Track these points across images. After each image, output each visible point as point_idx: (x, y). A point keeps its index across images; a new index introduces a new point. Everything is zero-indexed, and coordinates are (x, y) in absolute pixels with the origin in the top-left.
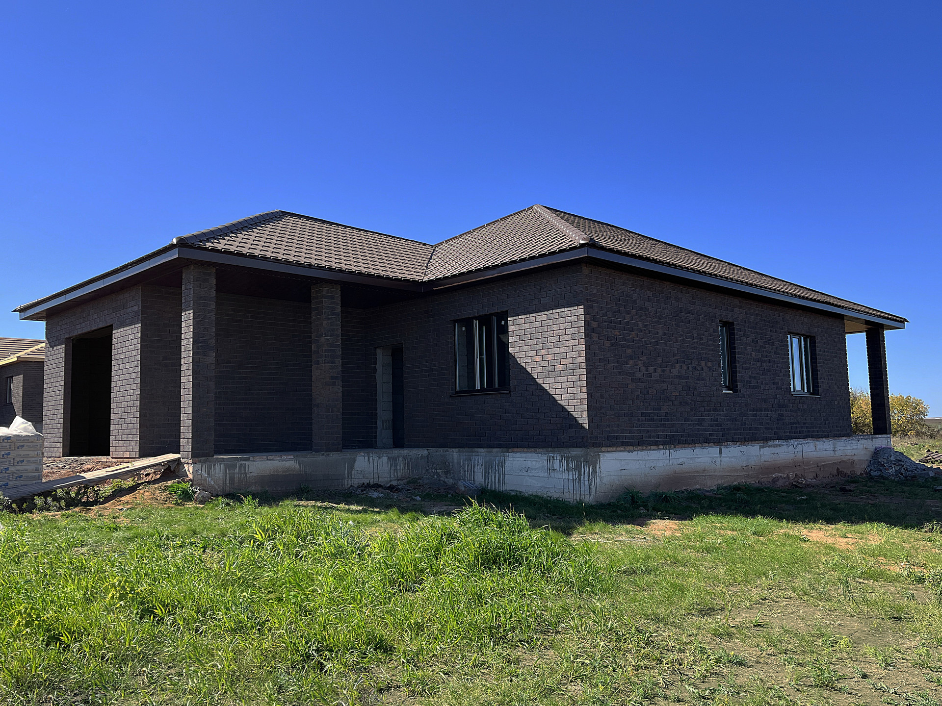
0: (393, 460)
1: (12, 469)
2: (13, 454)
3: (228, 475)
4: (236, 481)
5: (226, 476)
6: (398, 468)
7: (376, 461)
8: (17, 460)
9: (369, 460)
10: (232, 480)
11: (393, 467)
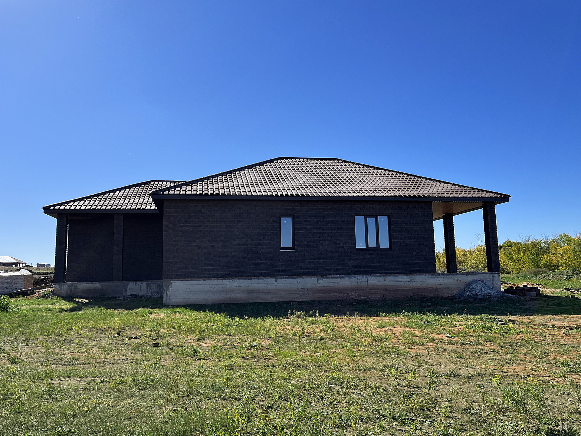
0: (149, 286)
1: (14, 286)
2: (14, 281)
3: (69, 290)
4: (72, 291)
5: (68, 289)
6: (152, 288)
7: (139, 285)
8: (15, 283)
9: (136, 284)
10: (71, 291)
11: (149, 288)
